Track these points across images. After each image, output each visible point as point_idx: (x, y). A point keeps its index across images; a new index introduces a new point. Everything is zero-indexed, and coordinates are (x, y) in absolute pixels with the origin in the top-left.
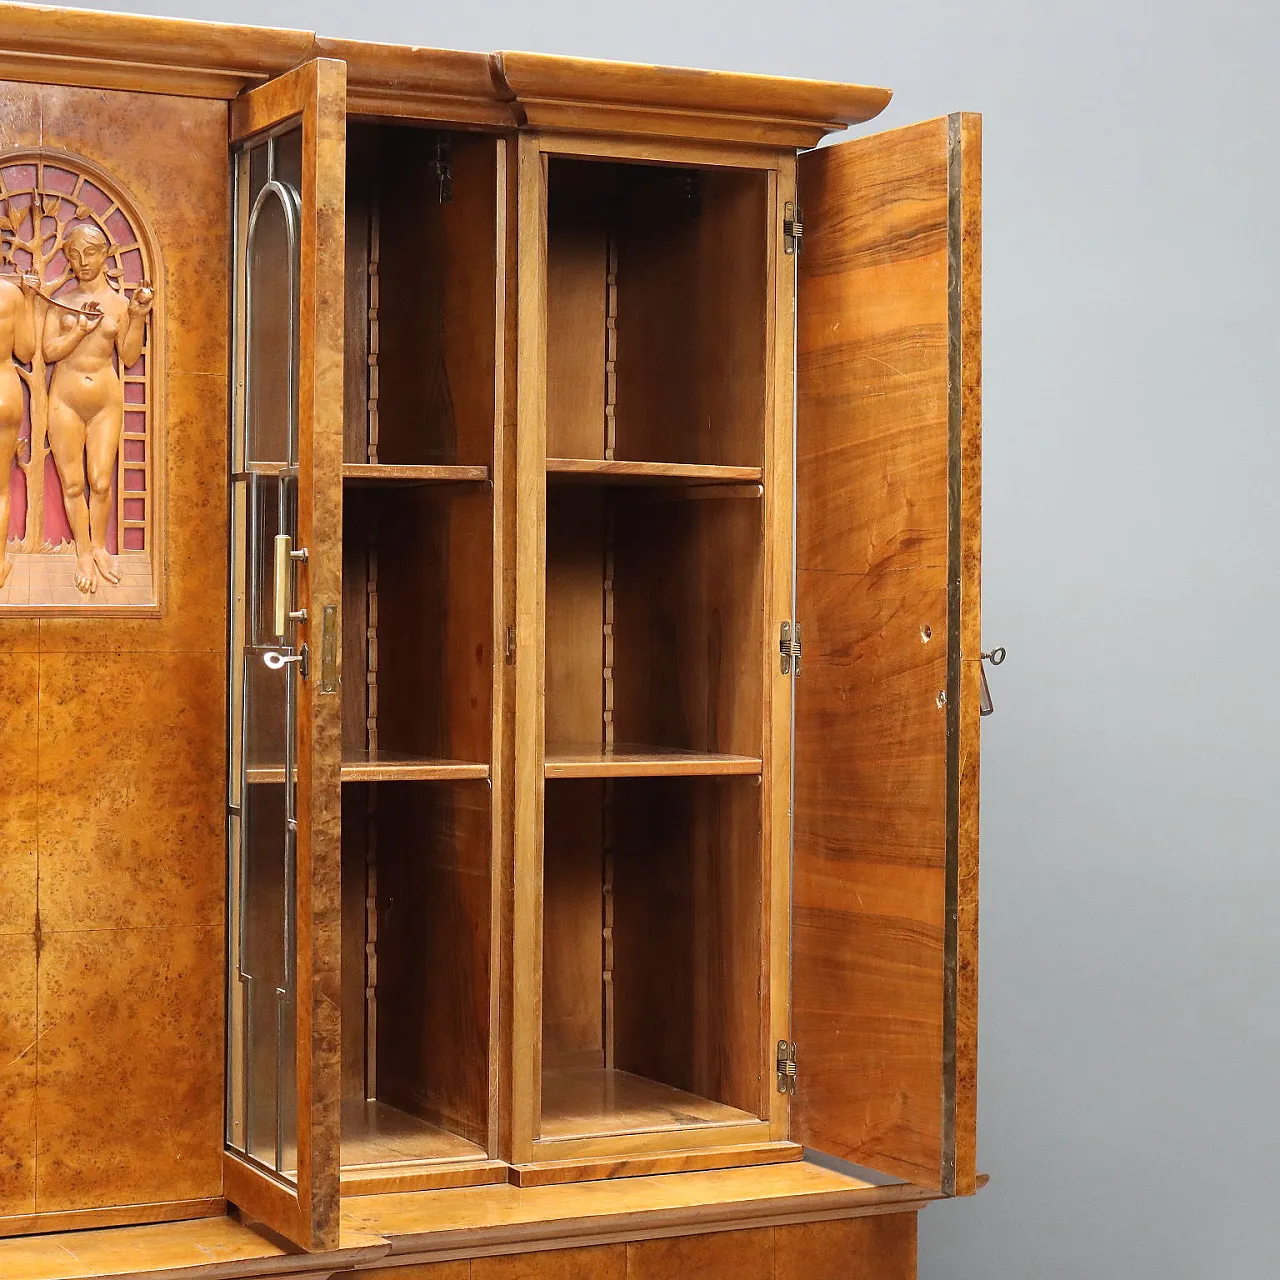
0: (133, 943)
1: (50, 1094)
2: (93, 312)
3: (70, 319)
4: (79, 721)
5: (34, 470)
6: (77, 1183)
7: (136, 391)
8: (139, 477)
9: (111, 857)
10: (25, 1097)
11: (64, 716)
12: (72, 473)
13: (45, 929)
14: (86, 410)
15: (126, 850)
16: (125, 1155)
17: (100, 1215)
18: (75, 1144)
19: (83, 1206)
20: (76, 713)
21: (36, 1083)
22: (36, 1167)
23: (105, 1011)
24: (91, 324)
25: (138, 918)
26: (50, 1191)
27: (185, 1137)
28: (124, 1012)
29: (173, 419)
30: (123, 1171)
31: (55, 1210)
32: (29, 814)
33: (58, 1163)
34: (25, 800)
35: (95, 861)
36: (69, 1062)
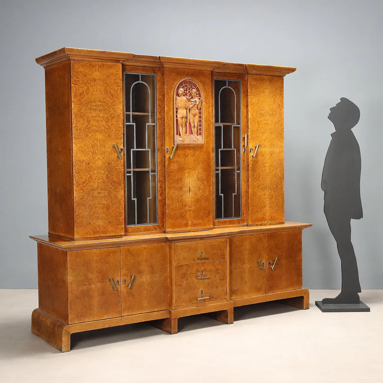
0: (201, 191)
1: (191, 212)
2: (195, 102)
3: (192, 102)
4: (194, 160)
5: (188, 124)
6: (195, 225)
7: (200, 113)
8: (200, 125)
9: (198, 179)
10: (188, 212)
11: (192, 159)
12: (192, 125)
13: (190, 189)
14: (195, 115)
15: (200, 178)
16: (200, 221)
17: (198, 229)
18: (194, 219)
19: (196, 228)
20: (194, 158)
21: (190, 211)
22: (190, 222)
23: (198, 201)
24: (195, 103)
25: (201, 188)
26: (191, 226)
27: (208, 219)
28: (200, 201)
29: (205, 117)
30: (200, 223)
31: (192, 228)
32: (188, 173)
33: (192, 222)
34: (188, 171)
35: (196, 179)
36: (194, 208)
